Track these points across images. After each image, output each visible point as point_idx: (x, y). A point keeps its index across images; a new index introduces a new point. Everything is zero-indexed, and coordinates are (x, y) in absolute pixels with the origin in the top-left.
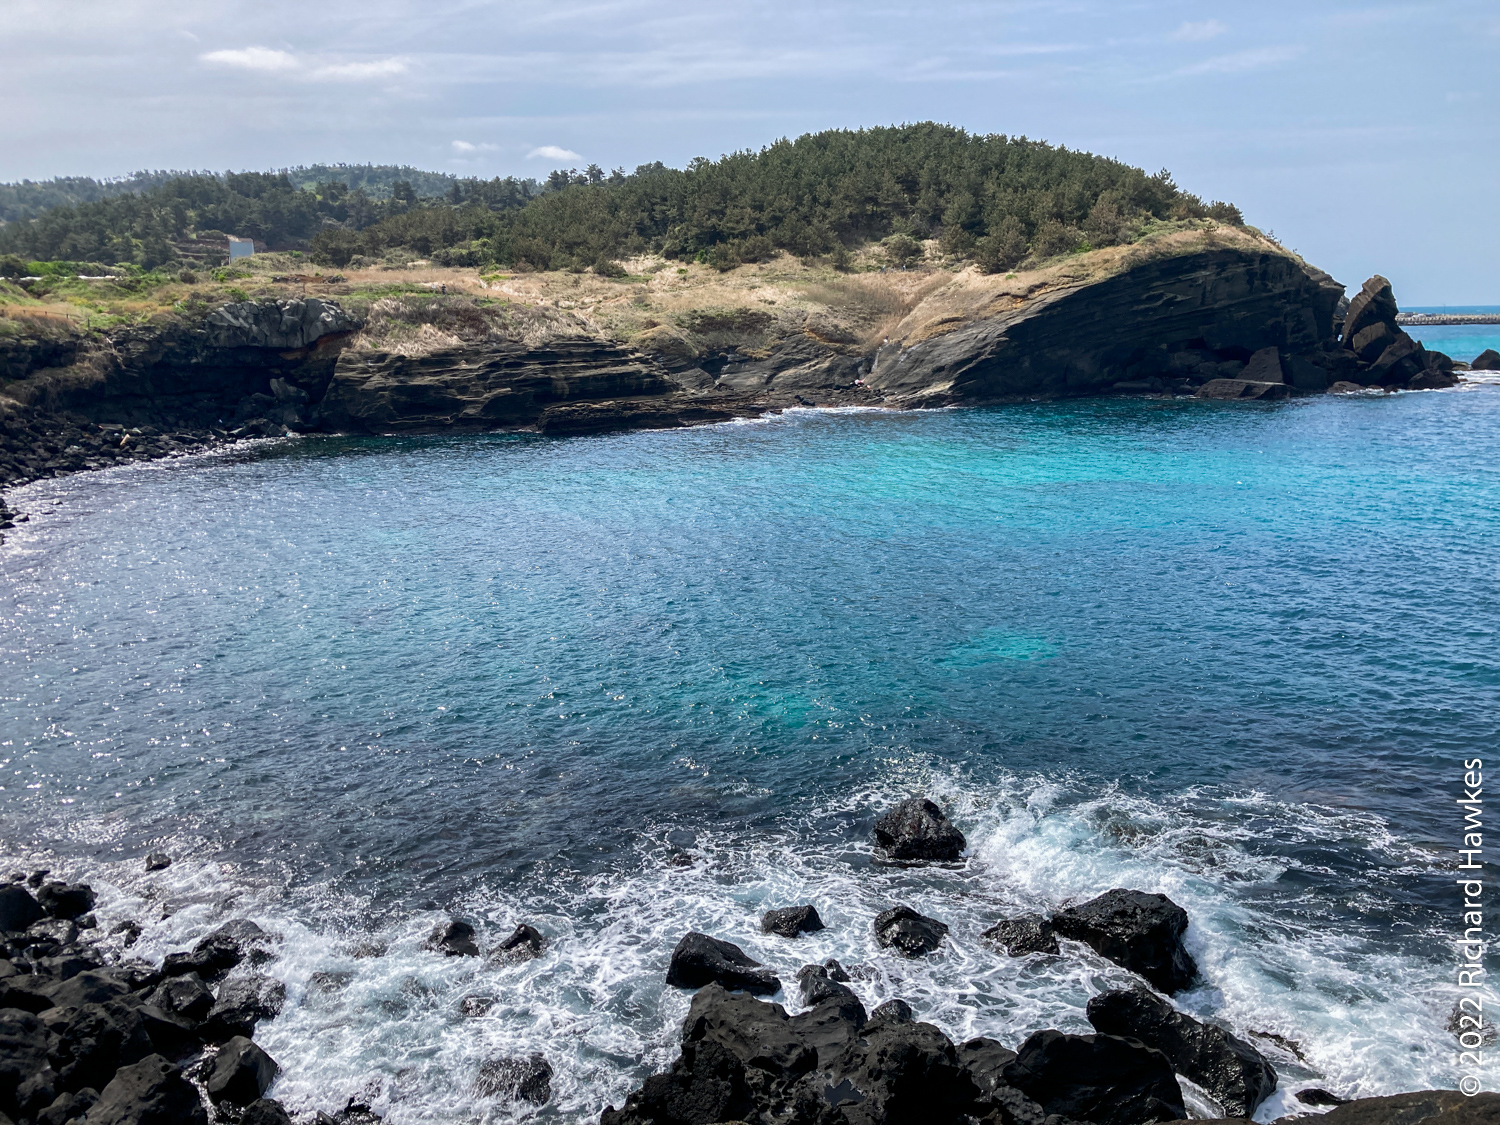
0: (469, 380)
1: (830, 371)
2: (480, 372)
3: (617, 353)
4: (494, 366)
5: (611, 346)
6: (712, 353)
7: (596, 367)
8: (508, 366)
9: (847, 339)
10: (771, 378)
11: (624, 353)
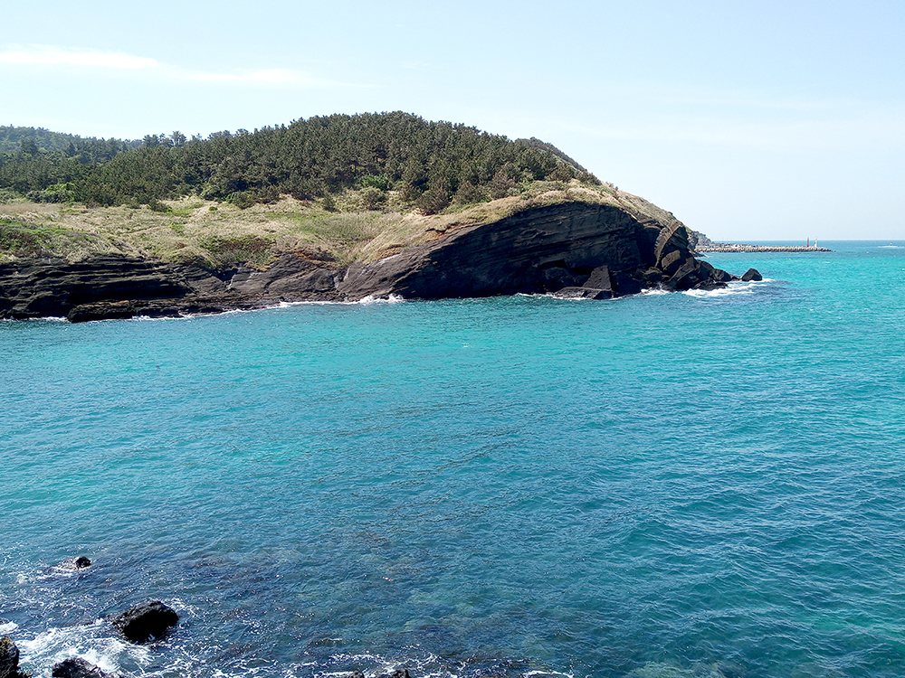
0: (20, 286)
1: (312, 279)
2: (29, 280)
3: (142, 267)
4: (41, 275)
5: (139, 261)
6: (225, 266)
7: (124, 276)
8: (52, 275)
9: (325, 257)
10: (269, 284)
11: (150, 266)
